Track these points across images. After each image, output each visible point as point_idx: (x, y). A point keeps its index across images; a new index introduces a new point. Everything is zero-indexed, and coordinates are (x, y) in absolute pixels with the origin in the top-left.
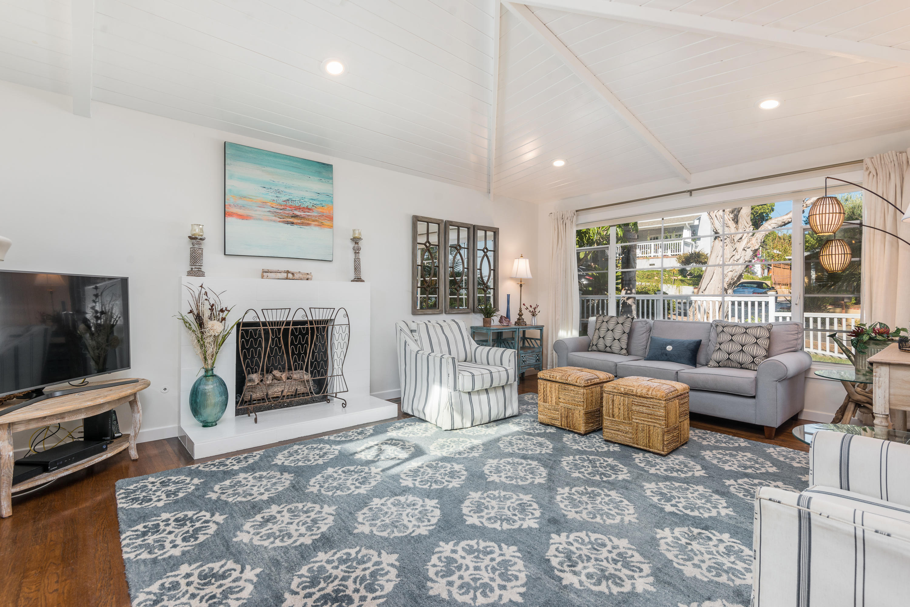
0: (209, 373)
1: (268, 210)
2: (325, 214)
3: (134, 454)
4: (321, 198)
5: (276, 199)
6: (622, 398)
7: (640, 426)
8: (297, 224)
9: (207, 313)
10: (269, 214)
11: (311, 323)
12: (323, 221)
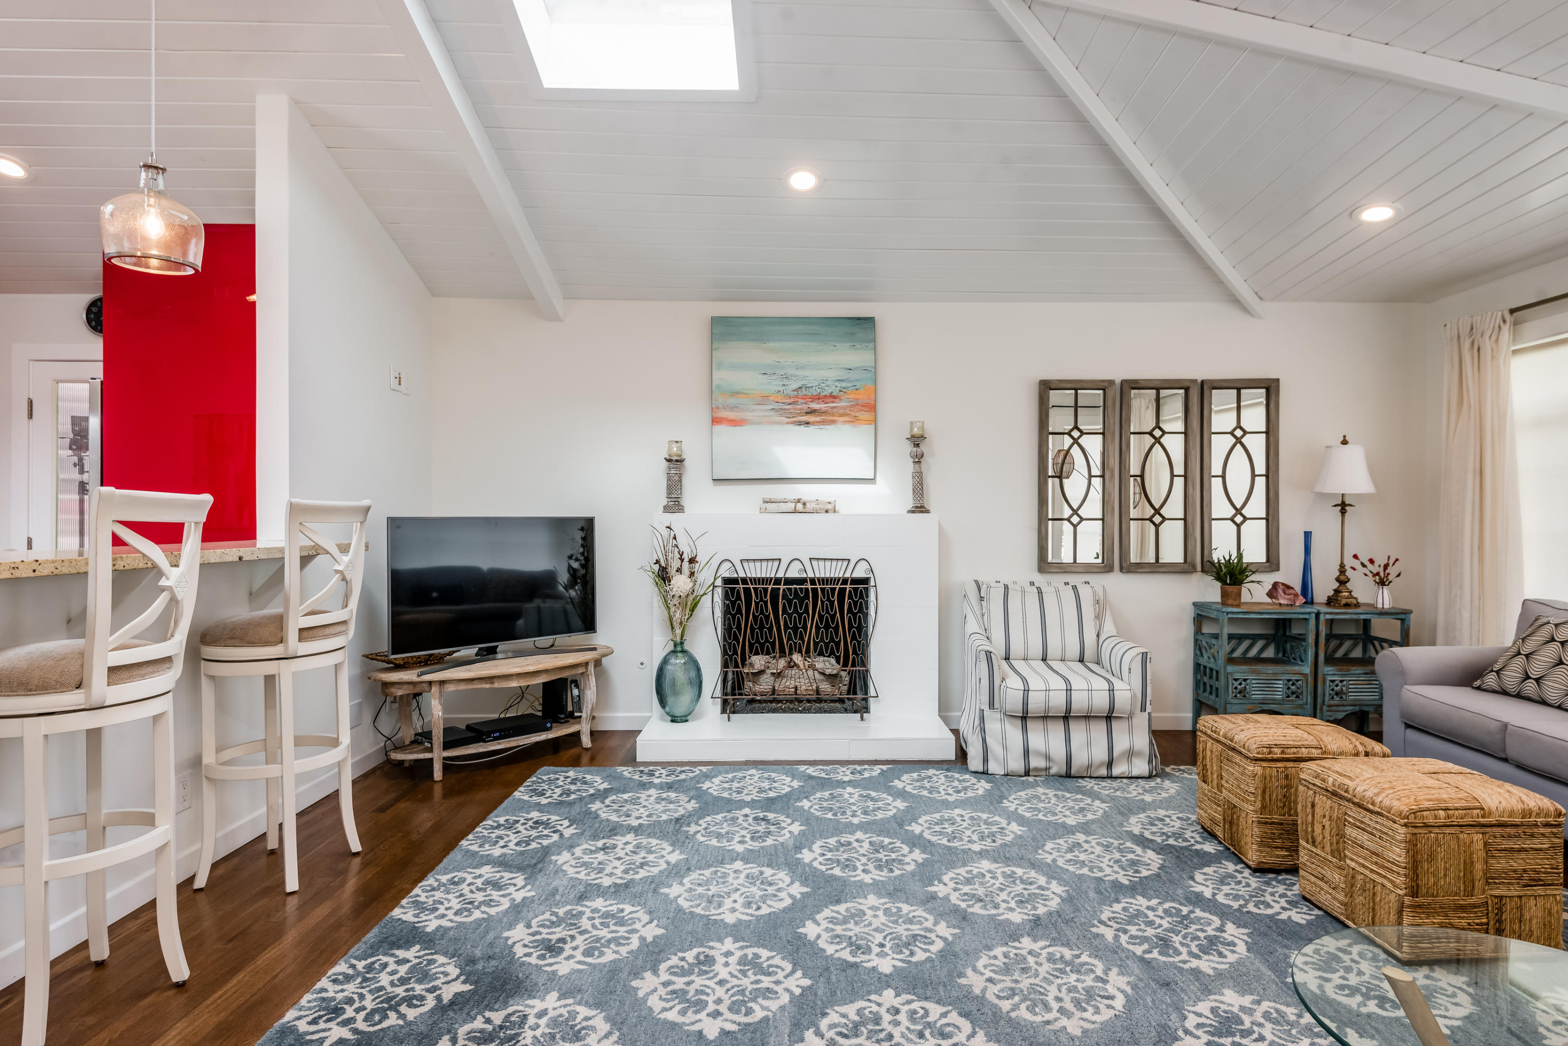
0: (679, 648)
1: (771, 407)
2: (860, 402)
3: (586, 741)
4: (853, 375)
5: (781, 389)
6: (1329, 802)
7: (1360, 877)
8: (814, 423)
9: (676, 564)
10: (772, 413)
11: (813, 581)
12: (857, 414)
